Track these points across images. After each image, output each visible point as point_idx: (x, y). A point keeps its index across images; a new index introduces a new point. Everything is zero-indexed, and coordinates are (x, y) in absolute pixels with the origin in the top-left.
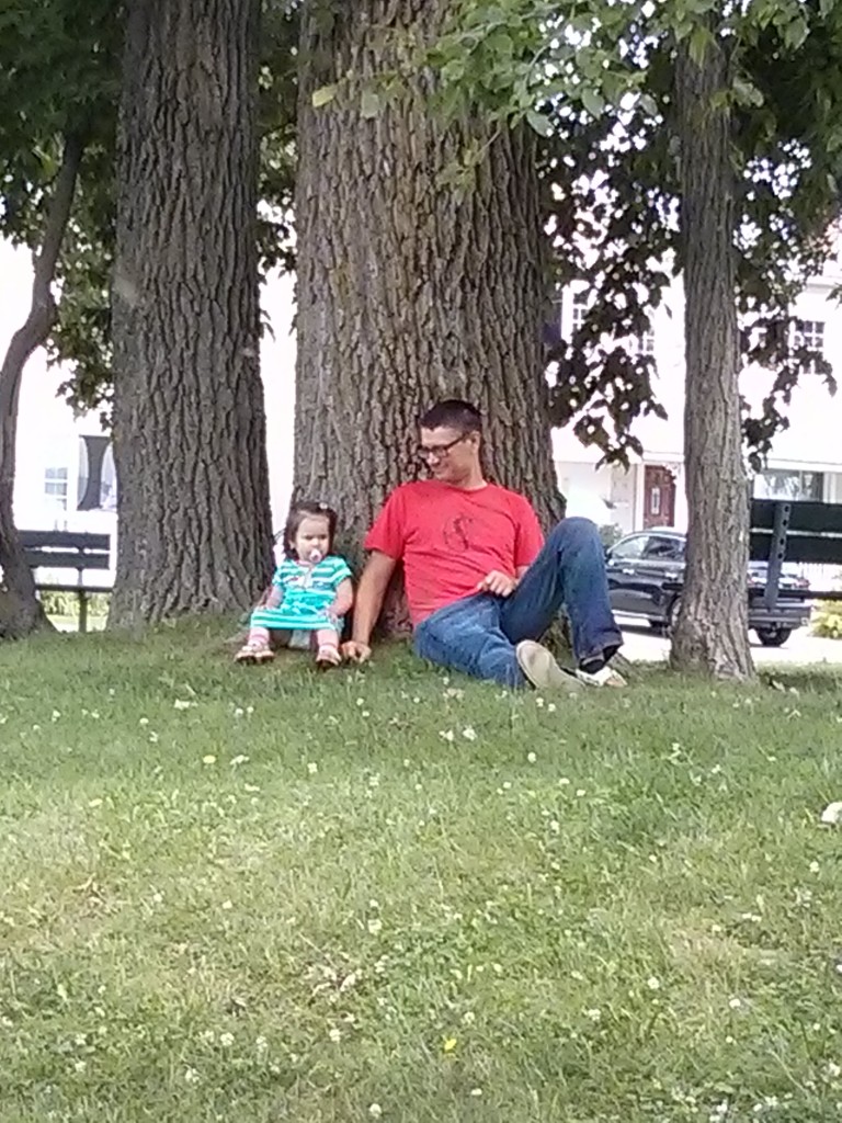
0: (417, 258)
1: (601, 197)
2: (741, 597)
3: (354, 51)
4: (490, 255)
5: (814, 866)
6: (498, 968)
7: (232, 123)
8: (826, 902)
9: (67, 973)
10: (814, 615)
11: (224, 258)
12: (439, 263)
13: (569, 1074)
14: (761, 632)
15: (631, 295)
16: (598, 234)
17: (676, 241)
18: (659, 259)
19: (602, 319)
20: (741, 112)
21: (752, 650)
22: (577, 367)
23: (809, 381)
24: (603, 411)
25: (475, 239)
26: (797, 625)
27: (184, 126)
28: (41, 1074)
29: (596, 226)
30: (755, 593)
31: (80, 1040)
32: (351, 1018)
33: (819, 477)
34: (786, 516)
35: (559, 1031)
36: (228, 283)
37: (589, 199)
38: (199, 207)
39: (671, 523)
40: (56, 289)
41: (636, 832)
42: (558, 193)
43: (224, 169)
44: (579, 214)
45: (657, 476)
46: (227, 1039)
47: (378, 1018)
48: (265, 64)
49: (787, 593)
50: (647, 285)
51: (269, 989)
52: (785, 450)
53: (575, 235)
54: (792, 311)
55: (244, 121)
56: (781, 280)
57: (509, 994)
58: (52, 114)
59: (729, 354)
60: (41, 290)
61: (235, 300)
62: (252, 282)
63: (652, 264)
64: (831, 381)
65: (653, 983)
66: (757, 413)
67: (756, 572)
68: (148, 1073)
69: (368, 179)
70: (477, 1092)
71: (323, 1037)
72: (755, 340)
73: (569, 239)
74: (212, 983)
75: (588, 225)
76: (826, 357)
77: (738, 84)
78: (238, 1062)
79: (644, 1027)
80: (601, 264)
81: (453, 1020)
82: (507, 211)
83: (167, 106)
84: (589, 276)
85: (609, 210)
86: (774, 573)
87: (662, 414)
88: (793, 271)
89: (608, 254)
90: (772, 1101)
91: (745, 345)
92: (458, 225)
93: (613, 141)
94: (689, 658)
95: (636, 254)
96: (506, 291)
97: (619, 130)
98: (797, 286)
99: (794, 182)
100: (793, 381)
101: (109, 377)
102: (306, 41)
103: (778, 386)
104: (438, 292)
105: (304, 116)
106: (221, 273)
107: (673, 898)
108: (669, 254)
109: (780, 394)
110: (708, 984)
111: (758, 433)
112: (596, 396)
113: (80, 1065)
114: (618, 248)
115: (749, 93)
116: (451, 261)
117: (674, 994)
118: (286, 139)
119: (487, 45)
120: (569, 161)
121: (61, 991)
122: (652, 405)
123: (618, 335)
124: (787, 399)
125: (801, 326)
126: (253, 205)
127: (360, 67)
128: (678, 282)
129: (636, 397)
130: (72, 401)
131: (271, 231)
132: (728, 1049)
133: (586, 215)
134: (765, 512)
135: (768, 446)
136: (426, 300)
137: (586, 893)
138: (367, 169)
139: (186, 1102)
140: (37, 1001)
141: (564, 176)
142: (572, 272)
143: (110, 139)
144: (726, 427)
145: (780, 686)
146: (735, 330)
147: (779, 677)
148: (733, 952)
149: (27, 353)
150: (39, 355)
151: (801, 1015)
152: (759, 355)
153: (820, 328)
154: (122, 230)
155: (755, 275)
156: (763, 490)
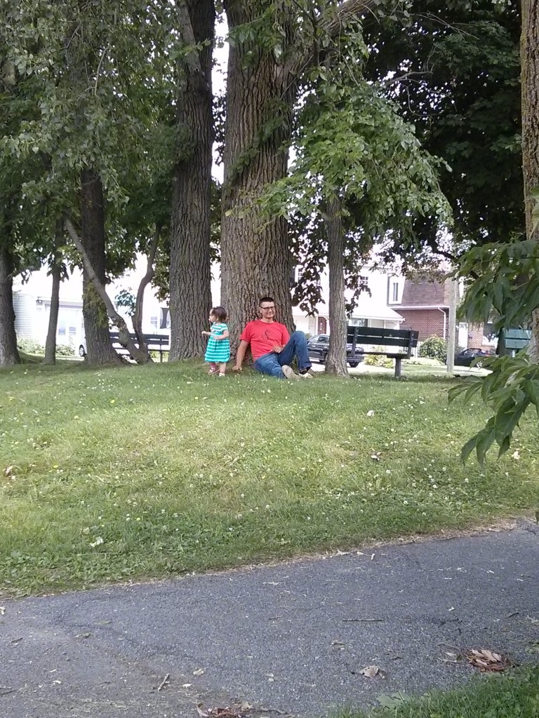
0: (254, 259)
1: (306, 242)
2: (345, 353)
3: (237, 200)
4: (275, 258)
5: (365, 428)
6: (277, 456)
7: (203, 220)
8: (368, 438)
9: (156, 458)
10: (365, 359)
11: (200, 258)
12: (261, 260)
13: (296, 485)
14: (350, 363)
15: (315, 269)
16: (305, 252)
17: (327, 254)
18: (323, 259)
19: (307, 276)
20: (345, 218)
21: (348, 369)
22: (300, 289)
23: (364, 294)
24: (308, 302)
25: (271, 253)
26: (360, 361)
27: (189, 221)
28: (150, 485)
29: (305, 250)
30: (348, 352)
31: (161, 476)
32: (236, 470)
33: (366, 320)
34: (357, 331)
35: (294, 474)
36: (202, 265)
37: (303, 242)
38: (194, 243)
39: (325, 333)
40: (154, 267)
41: (315, 418)
42: (294, 241)
43: (200, 233)
44: (300, 247)
45: (322, 320)
46: (201, 476)
47: (244, 470)
48: (212, 204)
49: (358, 352)
50: (319, 266)
51: (213, 462)
52: (357, 312)
53: (299, 253)
54: (359, 274)
55: (206, 220)
56: (356, 265)
57: (280, 463)
58: (152, 217)
59: (342, 286)
60: (149, 267)
61: (204, 270)
62: (209, 265)
63: (321, 260)
64: (370, 293)
65: (320, 460)
66: (349, 302)
67: (349, 347)
68: (180, 485)
69: (241, 236)
70: (271, 490)
71: (228, 475)
72: (349, 282)
73: (298, 254)
74: (198, 460)
75: (302, 250)
76: (368, 287)
77: (343, 210)
78: (205, 482)
79: (317, 473)
80: (306, 261)
81: (264, 471)
82: (280, 245)
83: (185, 215)
84: (303, 264)
85: (309, 245)
86: (354, 347)
87: (324, 302)
88: (359, 262)
89: (308, 258)
90: (353, 493)
91: (346, 283)
92: (266, 249)
93: (310, 226)
94: (330, 370)
95: (316, 258)
96: (279, 268)
97: (311, 223)
98: (360, 267)
99: (359, 238)
100: (359, 294)
101: (168, 291)
102: (224, 198)
103: (355, 295)
104: (261, 268)
105: (223, 218)
106: (200, 263)
107: (326, 437)
108: (325, 258)
109: (356, 297)
110: (335, 461)
111: (350, 308)
112: (306, 297)
113: (161, 483)
114: (311, 256)
115: (346, 213)
116: (264, 259)
117: (326, 464)
118: (218, 225)
119: (274, 198)
120: (297, 232)
121: (155, 462)
122: (321, 300)
123: (311, 280)
124: (358, 298)
125: (362, 278)
126: (209, 243)
127: (239, 204)
128: (327, 265)
129: (316, 298)
130: (159, 298)
131: (214, 251)
132: (341, 479)
133: (302, 247)
134: (351, 330)
135: (352, 312)
136: (257, 270)
137: (302, 435)
138: (241, 234)
139: (190, 493)
140: (148, 465)
141: (296, 236)
142: (298, 263)
143: (169, 225)
144: (340, 306)
145: (355, 378)
146: (343, 279)
147: (355, 376)
148: (342, 452)
149: (145, 285)
150: (149, 285)
151: (361, 469)
152: (349, 286)
153: (367, 278)
154: (172, 250)
155: (349, 264)
156: (351, 324)
